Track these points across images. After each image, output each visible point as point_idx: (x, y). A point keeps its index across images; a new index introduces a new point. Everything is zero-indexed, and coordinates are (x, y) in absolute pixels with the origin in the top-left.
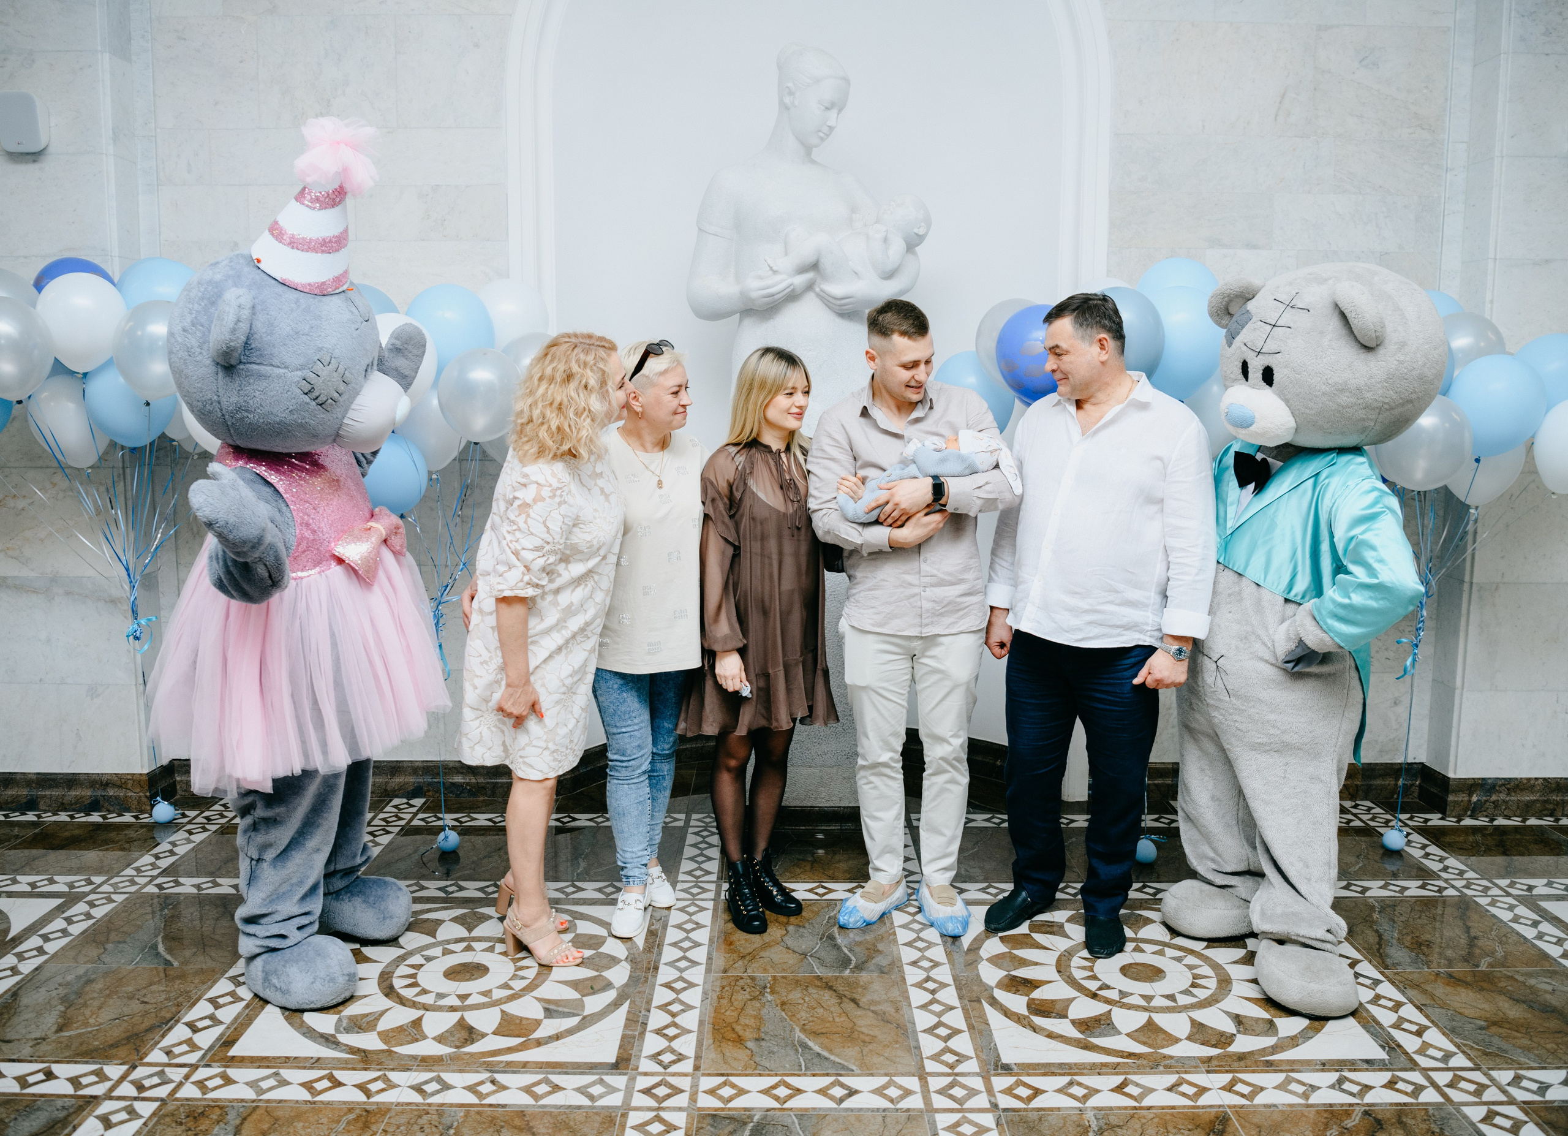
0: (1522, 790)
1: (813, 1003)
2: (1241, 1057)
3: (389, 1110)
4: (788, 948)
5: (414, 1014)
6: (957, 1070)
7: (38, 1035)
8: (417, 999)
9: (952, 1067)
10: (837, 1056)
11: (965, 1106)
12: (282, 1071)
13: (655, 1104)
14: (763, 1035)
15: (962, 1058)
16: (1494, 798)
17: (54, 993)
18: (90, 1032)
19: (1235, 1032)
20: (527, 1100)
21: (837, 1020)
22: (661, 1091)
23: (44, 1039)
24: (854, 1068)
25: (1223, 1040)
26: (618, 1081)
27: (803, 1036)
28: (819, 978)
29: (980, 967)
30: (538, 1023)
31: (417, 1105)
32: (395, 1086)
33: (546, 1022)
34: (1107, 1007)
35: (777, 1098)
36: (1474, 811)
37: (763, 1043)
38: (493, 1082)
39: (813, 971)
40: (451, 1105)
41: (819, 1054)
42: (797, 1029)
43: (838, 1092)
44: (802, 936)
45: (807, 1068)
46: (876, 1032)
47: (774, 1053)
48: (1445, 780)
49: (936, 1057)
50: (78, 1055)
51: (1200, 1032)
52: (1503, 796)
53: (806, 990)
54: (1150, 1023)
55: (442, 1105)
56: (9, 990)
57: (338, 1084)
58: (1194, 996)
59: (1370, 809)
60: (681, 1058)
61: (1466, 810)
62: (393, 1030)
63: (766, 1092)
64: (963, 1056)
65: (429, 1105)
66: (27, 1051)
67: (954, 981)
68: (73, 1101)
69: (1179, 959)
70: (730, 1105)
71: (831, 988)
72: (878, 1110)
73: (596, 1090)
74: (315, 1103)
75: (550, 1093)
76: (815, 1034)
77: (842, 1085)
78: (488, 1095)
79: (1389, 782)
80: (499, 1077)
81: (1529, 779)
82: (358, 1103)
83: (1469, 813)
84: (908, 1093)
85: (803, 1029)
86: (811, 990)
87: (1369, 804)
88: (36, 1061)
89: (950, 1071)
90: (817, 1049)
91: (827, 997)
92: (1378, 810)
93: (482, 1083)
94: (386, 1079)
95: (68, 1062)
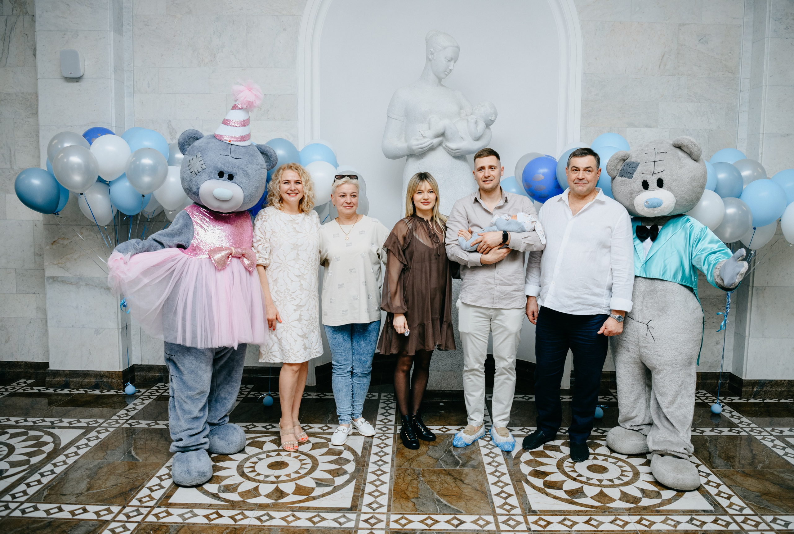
1: (443, 482)
2: (645, 508)
3: (245, 528)
4: (429, 456)
5: (255, 485)
6: (511, 513)
7: (78, 492)
8: (256, 478)
9: (508, 511)
10: (455, 506)
11: (515, 529)
12: (194, 510)
13: (370, 527)
14: (419, 496)
15: (513, 507)
16: (764, 389)
17: (84, 473)
18: (102, 491)
19: (641, 497)
20: (309, 524)
21: (454, 489)
22: (373, 521)
23: (81, 494)
24: (463, 511)
25: (636, 500)
26: (352, 516)
27: (438, 497)
28: (445, 470)
29: (520, 465)
30: (313, 489)
31: (258, 526)
32: (248, 517)
33: (317, 489)
34: (581, 485)
35: (427, 525)
36: (754, 396)
37: (420, 500)
38: (294, 516)
39: (442, 467)
40: (275, 526)
41: (446, 505)
42: (435, 494)
43: (456, 522)
44: (436, 451)
45: (440, 511)
46: (473, 495)
47: (425, 504)
48: (741, 380)
49: (501, 507)
50: (98, 501)
51: (625, 497)
52: (769, 388)
53: (439, 475)
54: (601, 492)
55: (271, 526)
56: (63, 471)
57: (220, 516)
58: (622, 480)
59: (705, 394)
60: (381, 506)
61: (751, 394)
62: (245, 492)
63: (422, 522)
64: (514, 506)
65: (264, 526)
66: (73, 499)
67: (509, 472)
68: (97, 522)
69: (615, 463)
70: (405, 528)
71: (450, 475)
72: (474, 530)
73: (342, 520)
74: (210, 524)
75: (320, 521)
76: (444, 496)
77: (458, 519)
78: (291, 522)
79: (714, 381)
80: (296, 514)
81: (781, 381)
82: (231, 525)
83: (752, 396)
84: (488, 523)
85: (438, 493)
86: (441, 475)
87: (704, 391)
88: (78, 504)
89: (507, 513)
90: (445, 502)
91: (449, 478)
92: (709, 395)
93: (288, 516)
94: (243, 514)
95: (93, 505)
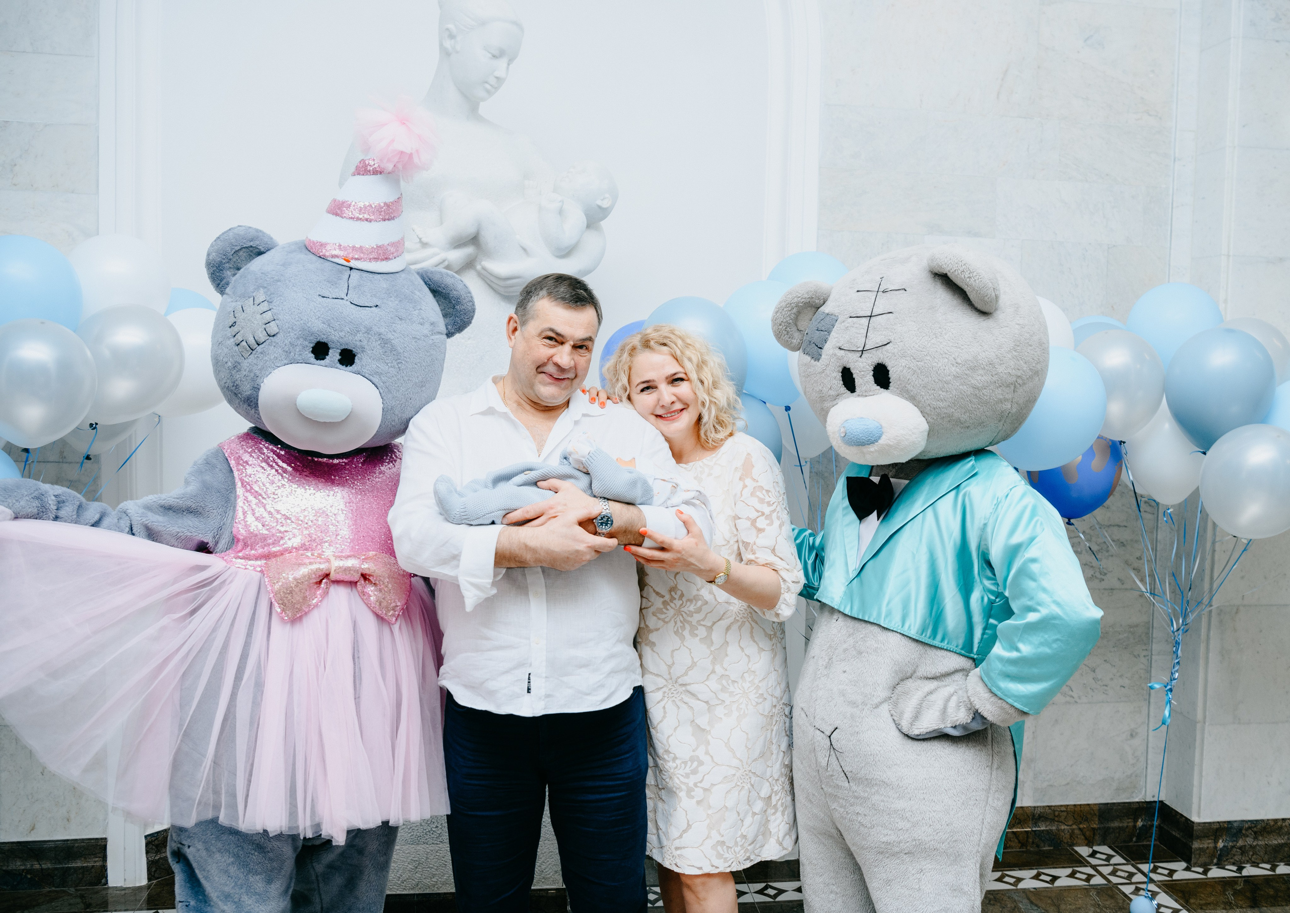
0: (1269, 833)
16: (1240, 843)
36: (1219, 859)
48: (1188, 823)
52: (1249, 841)
59: (1109, 857)
61: (1212, 856)
79: (1127, 823)
81: (1276, 821)
83: (1215, 861)
87: (1105, 849)
92: (1117, 859)
